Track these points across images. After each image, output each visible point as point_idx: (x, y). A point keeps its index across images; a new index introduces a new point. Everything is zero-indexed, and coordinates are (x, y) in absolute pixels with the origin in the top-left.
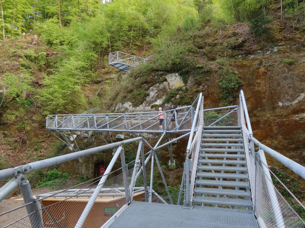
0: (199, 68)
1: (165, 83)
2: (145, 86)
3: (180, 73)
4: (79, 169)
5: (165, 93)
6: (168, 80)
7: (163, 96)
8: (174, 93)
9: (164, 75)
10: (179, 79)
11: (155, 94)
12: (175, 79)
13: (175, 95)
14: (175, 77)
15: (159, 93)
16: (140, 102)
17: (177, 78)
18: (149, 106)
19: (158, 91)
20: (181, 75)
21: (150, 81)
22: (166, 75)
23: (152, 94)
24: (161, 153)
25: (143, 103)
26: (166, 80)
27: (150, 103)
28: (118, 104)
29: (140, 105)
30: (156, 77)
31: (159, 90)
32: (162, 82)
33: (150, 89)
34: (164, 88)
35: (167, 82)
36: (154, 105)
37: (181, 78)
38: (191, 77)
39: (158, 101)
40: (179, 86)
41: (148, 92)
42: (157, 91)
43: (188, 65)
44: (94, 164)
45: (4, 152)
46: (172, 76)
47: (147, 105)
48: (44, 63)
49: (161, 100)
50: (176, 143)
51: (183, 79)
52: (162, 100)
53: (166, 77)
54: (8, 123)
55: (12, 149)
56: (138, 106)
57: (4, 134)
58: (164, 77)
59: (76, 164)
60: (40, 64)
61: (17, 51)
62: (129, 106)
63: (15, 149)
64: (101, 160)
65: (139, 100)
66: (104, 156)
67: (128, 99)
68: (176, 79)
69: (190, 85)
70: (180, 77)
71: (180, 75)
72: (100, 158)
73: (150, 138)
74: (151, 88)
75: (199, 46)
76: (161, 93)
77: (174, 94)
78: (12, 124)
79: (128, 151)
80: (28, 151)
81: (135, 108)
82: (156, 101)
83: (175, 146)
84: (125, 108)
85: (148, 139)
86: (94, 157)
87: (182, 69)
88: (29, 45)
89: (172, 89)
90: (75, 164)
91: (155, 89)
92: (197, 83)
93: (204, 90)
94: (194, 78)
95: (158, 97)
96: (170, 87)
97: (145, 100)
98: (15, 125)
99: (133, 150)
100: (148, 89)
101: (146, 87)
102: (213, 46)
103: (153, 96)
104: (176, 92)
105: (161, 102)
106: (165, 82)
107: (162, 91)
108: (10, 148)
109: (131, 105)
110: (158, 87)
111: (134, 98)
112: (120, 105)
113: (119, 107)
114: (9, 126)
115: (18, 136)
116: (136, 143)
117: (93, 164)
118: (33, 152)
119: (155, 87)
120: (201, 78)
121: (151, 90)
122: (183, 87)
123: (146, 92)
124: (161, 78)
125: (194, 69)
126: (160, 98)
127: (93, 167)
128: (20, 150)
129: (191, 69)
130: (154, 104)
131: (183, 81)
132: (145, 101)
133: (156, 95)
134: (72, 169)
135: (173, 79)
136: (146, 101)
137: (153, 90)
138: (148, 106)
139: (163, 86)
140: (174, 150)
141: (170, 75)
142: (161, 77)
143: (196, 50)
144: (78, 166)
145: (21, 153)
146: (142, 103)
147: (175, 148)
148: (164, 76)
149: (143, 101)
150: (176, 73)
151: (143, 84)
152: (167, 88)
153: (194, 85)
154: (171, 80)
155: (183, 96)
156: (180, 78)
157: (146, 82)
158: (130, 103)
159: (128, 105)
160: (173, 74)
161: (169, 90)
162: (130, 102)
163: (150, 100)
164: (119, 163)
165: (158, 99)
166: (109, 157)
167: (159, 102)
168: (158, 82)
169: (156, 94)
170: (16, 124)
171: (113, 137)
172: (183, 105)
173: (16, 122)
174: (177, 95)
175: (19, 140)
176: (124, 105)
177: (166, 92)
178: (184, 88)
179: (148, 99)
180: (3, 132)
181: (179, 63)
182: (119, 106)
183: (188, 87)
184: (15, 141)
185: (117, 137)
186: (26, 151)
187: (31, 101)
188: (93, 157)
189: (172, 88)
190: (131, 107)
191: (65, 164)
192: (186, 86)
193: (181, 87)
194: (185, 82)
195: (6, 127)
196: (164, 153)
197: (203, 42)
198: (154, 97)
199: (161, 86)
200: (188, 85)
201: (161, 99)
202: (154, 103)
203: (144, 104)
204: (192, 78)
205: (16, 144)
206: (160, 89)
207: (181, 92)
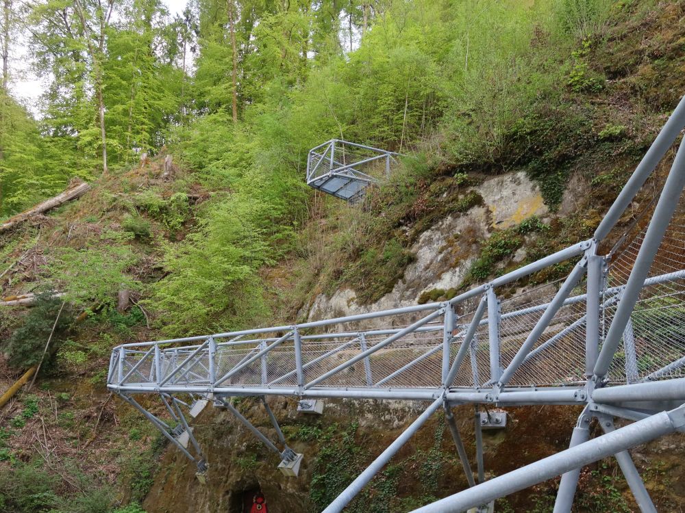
0: (611, 138)
1: (477, 212)
2: (405, 231)
3: (534, 169)
4: (196, 504)
5: (474, 247)
6: (488, 200)
7: (465, 258)
8: (506, 243)
9: (471, 184)
10: (529, 193)
11: (437, 256)
12: (514, 194)
13: (509, 251)
14: (514, 185)
15: (450, 249)
16: (383, 287)
17: (521, 187)
18: (414, 299)
19: (449, 241)
20: (538, 175)
21: (423, 211)
22: (479, 183)
23: (426, 255)
24: (443, 467)
25: (394, 290)
26: (478, 201)
27: (415, 286)
28: (317, 300)
29: (383, 295)
30: (445, 195)
31: (451, 237)
32: (464, 210)
33: (421, 241)
34: (472, 231)
35: (484, 205)
36: (429, 293)
37: (538, 188)
38: (575, 180)
39: (447, 277)
40: (529, 216)
41: (413, 251)
42: (444, 244)
43: (565, 133)
44: (229, 496)
45: (53, 447)
46: (501, 184)
47: (408, 293)
48: (182, 221)
49: (457, 273)
50: (502, 429)
51: (543, 190)
52: (460, 271)
53: (481, 191)
54: (72, 373)
55: (75, 438)
56: (376, 301)
57: (60, 399)
58: (472, 192)
59: (190, 489)
60: (172, 224)
61: (120, 195)
62: (346, 303)
63: (83, 437)
64: (249, 481)
65: (381, 281)
66: (259, 470)
67: (347, 280)
68: (518, 192)
69: (570, 209)
70: (531, 184)
71: (534, 175)
72: (247, 477)
73: (409, 408)
74: (426, 234)
75: (612, 69)
76: (459, 248)
77: (506, 246)
78: (83, 375)
79: (329, 456)
80: (115, 441)
81: (366, 307)
82: (438, 277)
83: (498, 441)
84: (335, 310)
85: (400, 413)
86: (231, 473)
87: (541, 153)
88: (152, 181)
89: (498, 230)
90: (188, 488)
91: (438, 235)
92: (599, 198)
93: (627, 219)
94: (588, 178)
95: (448, 264)
96: (494, 225)
97: (402, 277)
98: (89, 376)
99: (350, 450)
100: (414, 239)
101: (410, 232)
102: (671, 58)
103: (431, 263)
104: (516, 240)
105: (456, 279)
106: (476, 206)
107: (462, 242)
108: (71, 434)
109: (352, 300)
110: (451, 228)
111: (366, 275)
112: (321, 303)
113: (319, 310)
114: (75, 381)
115: (95, 403)
116: (360, 429)
117: (227, 492)
118: (126, 443)
119: (438, 229)
120: (616, 176)
121: (423, 242)
122: (542, 217)
123: (406, 251)
124: (461, 197)
125: (588, 146)
126: (454, 267)
127: (227, 503)
128: (95, 439)
129: (576, 147)
130: (431, 287)
131: (543, 196)
132: (400, 281)
133: (440, 257)
134: (178, 505)
135: (506, 192)
136: (404, 282)
137: (429, 241)
138: (409, 298)
139: (467, 223)
140: (494, 453)
141: (494, 181)
142: (463, 193)
143: (601, 82)
144: (196, 494)
145: (98, 446)
146: (389, 289)
147: (500, 446)
148: (472, 188)
149: (395, 281)
150: (518, 170)
151: (400, 225)
152: (479, 229)
153: (586, 207)
154: (497, 197)
155: (539, 251)
156: (533, 189)
157: (409, 218)
158: (351, 294)
159: (344, 298)
160: (507, 178)
161: (489, 235)
162: (352, 287)
163: (420, 277)
164: (300, 497)
165: (447, 271)
166: (270, 474)
167: (448, 281)
168: (451, 211)
169: (440, 253)
170: (93, 373)
171: (290, 407)
172: (538, 283)
173: (92, 370)
174: (519, 251)
175: (95, 414)
176: (331, 301)
177: (475, 242)
178: (546, 220)
179: (410, 274)
180: (59, 394)
181: (532, 133)
182: (318, 307)
183: (562, 217)
184: (85, 417)
185: (299, 408)
186: (109, 440)
187: (139, 315)
188: (228, 473)
189: (501, 226)
190: (354, 307)
191: (163, 489)
192: (555, 212)
193: (534, 218)
194: (552, 197)
195: (69, 382)
196: (456, 467)
197: (630, 51)
198: (432, 267)
199: (462, 224)
200: (561, 208)
201: (457, 269)
202: (431, 285)
203: (396, 293)
204: (579, 180)
205: (87, 424)
206: (457, 237)
207: (534, 236)
